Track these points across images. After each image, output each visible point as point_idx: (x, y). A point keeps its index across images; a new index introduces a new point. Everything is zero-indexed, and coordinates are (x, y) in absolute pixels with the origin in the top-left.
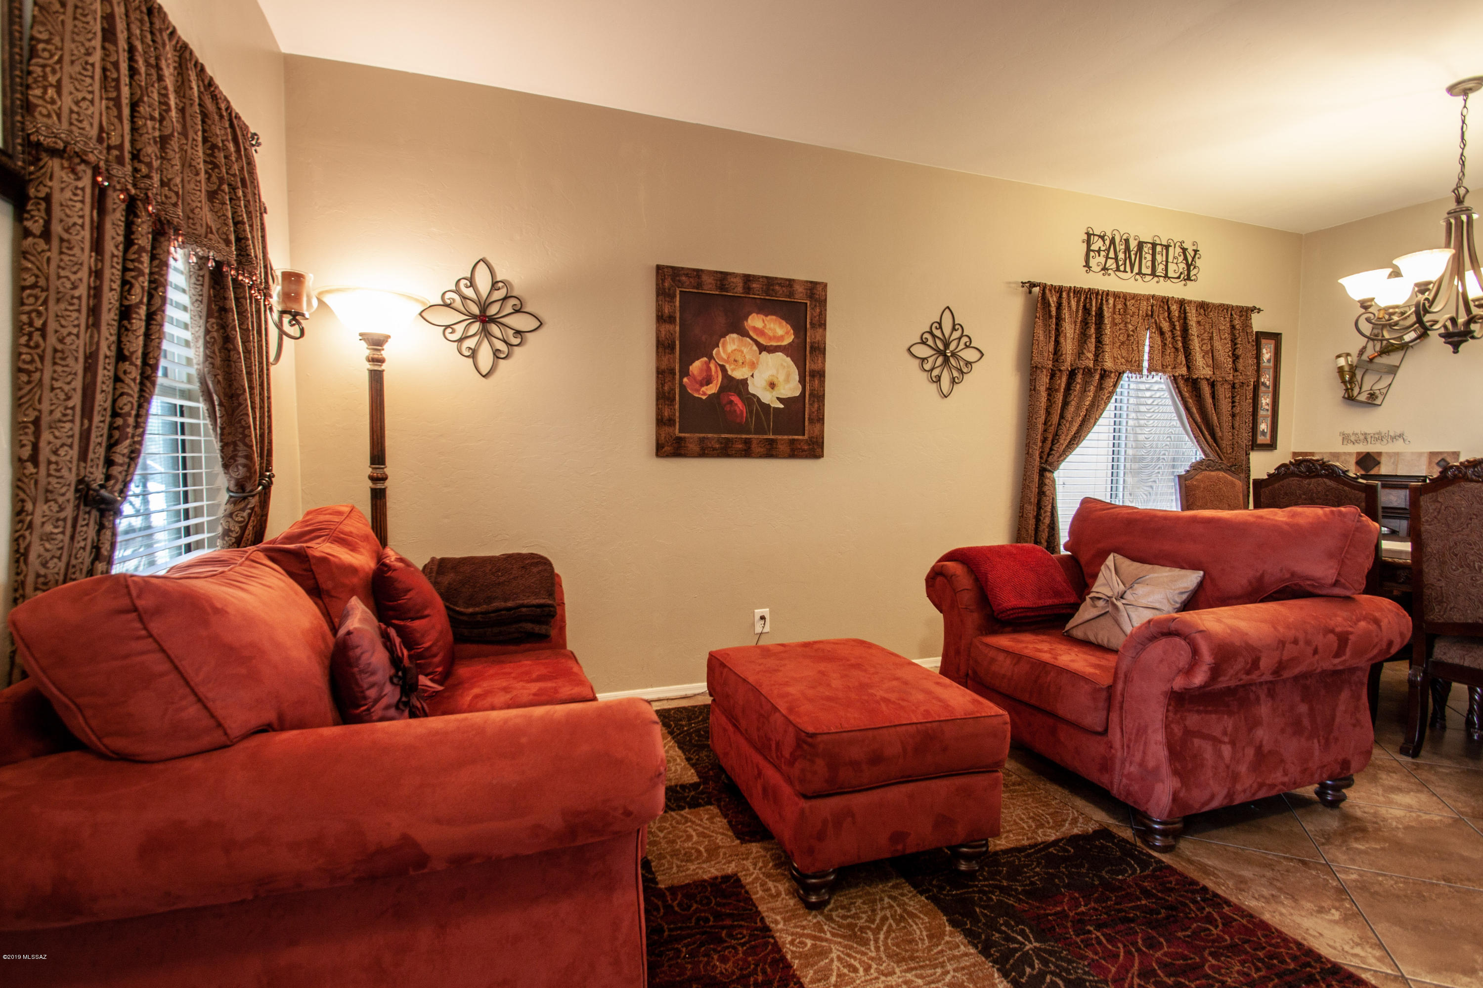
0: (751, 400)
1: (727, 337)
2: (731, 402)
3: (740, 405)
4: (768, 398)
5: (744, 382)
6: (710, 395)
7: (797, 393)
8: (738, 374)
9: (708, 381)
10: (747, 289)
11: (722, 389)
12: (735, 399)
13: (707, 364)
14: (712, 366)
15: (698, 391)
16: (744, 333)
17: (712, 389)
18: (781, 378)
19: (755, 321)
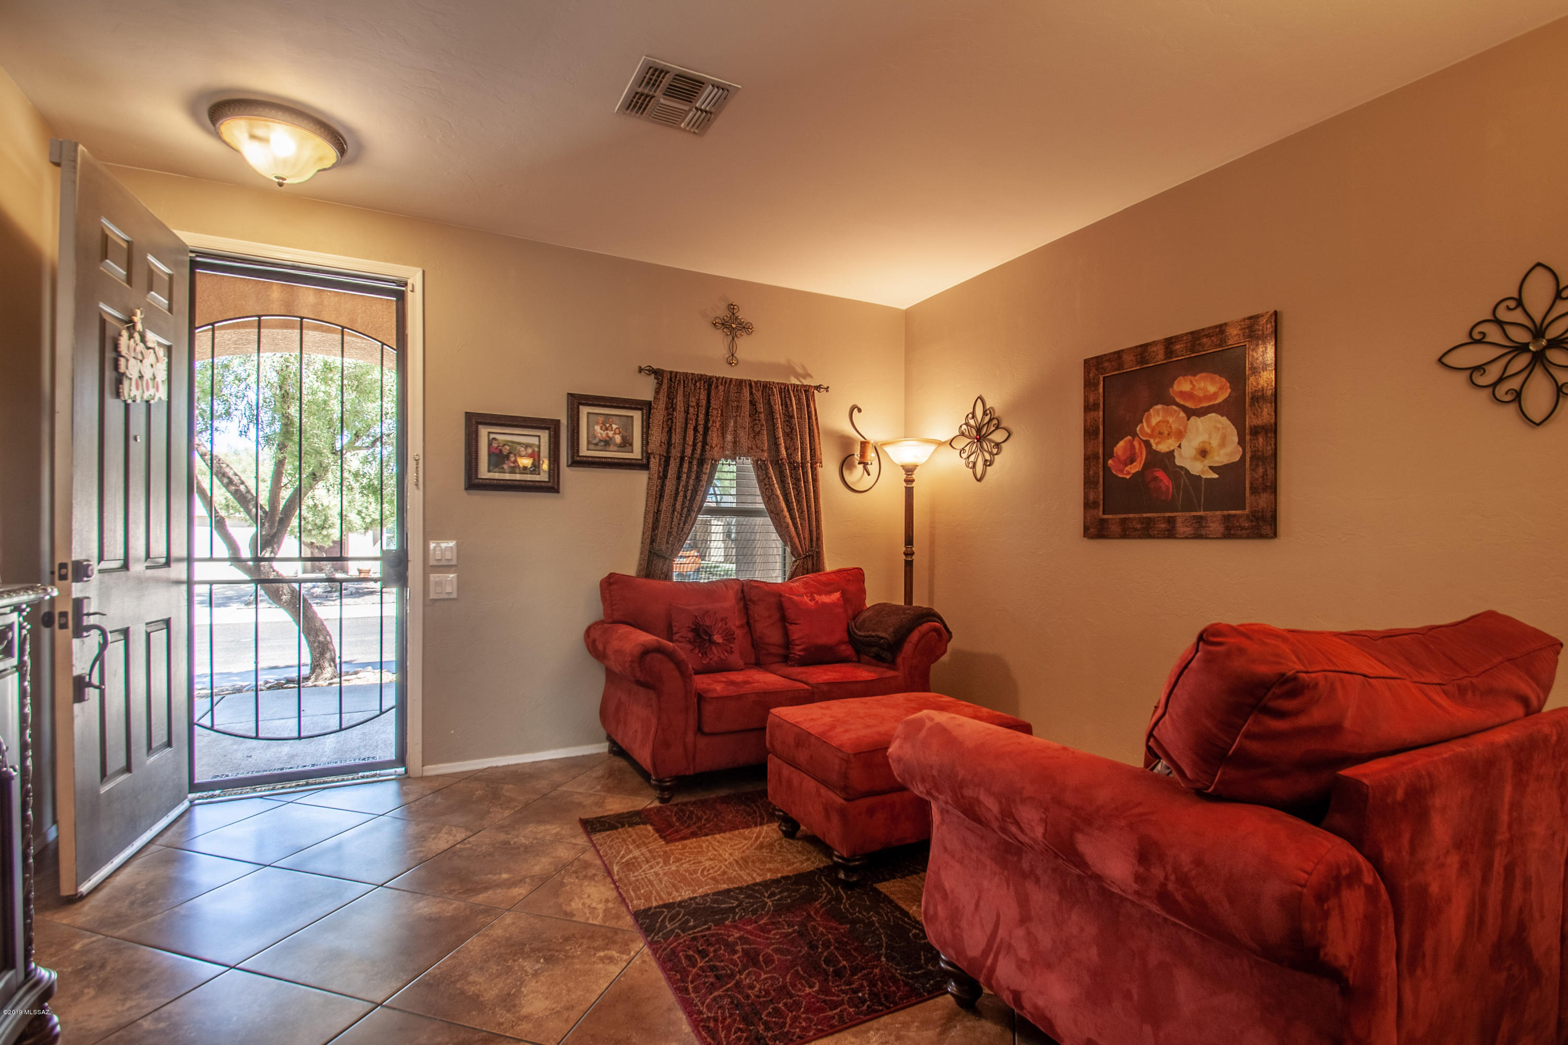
0: (1178, 473)
1: (1151, 411)
2: (1156, 479)
3: (1165, 482)
4: (1197, 468)
5: (1171, 454)
6: (1134, 474)
7: (1237, 458)
8: (1163, 447)
9: (1132, 460)
10: (1169, 352)
11: (1146, 466)
12: (1160, 474)
13: (1131, 442)
14: (1136, 443)
15: (1122, 471)
16: (1169, 401)
17: (1135, 468)
18: (1215, 442)
19: (1183, 385)
